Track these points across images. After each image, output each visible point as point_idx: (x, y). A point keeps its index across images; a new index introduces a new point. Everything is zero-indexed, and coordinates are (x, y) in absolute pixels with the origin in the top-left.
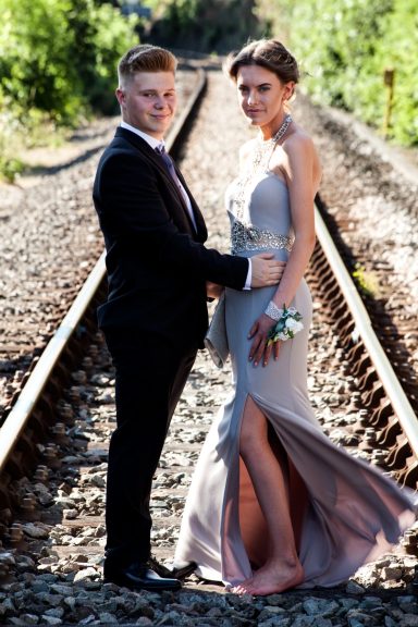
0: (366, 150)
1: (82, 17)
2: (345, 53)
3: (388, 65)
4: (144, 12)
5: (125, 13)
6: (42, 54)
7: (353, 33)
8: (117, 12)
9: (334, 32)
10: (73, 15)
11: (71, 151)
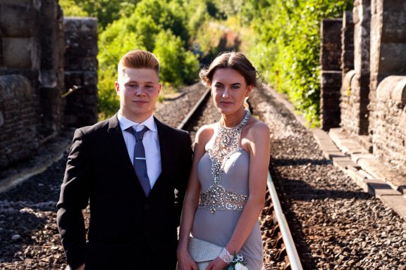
0: (269, 94)
1: (181, 54)
2: (265, 65)
3: (277, 69)
4: (201, 53)
5: (195, 54)
6: (168, 66)
7: (267, 59)
8: (192, 53)
9: (261, 59)
10: (178, 54)
11: (178, 95)
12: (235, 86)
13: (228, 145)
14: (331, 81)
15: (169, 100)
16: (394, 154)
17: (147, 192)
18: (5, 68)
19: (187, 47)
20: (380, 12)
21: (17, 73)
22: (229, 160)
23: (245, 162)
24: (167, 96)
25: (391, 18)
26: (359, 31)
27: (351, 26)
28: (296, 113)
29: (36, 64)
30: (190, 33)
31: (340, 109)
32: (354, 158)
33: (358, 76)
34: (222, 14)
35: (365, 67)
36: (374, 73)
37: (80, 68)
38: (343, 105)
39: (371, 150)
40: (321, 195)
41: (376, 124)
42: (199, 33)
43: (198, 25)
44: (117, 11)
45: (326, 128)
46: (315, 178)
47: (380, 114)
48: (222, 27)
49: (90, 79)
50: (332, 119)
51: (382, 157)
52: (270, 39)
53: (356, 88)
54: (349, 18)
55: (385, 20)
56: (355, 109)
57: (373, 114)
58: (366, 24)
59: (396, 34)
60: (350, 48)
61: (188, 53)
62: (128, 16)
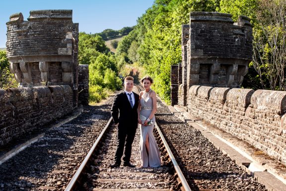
4: (123, 78)
5: (120, 78)
10: (114, 78)
12: (148, 83)
13: (147, 96)
14: (175, 88)
15: (112, 96)
16: (194, 111)
17: (132, 107)
18: (63, 83)
19: (117, 75)
20: (190, 64)
21: (67, 84)
22: (147, 100)
23: (151, 101)
24: (111, 95)
25: (193, 66)
26: (183, 70)
27: (181, 68)
28: (162, 101)
29: (73, 81)
30: (118, 69)
31: (177, 98)
32: (182, 113)
33: (183, 86)
34: (131, 61)
35: (185, 82)
36: (188, 85)
37: (83, 83)
38: (179, 96)
39: (187, 111)
40: (169, 123)
41: (189, 102)
42: (122, 69)
43: (121, 66)
44: (89, 60)
45: (173, 105)
46: (168, 119)
47: (190, 98)
48: (131, 67)
49: (86, 87)
50: (175, 102)
51: (190, 113)
52: (152, 72)
53: (183, 90)
54: (180, 65)
55: (191, 67)
56: (182, 97)
57: (188, 98)
58: (186, 68)
59: (195, 72)
60: (181, 76)
61: (118, 77)
62: (93, 62)
